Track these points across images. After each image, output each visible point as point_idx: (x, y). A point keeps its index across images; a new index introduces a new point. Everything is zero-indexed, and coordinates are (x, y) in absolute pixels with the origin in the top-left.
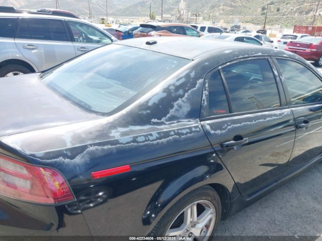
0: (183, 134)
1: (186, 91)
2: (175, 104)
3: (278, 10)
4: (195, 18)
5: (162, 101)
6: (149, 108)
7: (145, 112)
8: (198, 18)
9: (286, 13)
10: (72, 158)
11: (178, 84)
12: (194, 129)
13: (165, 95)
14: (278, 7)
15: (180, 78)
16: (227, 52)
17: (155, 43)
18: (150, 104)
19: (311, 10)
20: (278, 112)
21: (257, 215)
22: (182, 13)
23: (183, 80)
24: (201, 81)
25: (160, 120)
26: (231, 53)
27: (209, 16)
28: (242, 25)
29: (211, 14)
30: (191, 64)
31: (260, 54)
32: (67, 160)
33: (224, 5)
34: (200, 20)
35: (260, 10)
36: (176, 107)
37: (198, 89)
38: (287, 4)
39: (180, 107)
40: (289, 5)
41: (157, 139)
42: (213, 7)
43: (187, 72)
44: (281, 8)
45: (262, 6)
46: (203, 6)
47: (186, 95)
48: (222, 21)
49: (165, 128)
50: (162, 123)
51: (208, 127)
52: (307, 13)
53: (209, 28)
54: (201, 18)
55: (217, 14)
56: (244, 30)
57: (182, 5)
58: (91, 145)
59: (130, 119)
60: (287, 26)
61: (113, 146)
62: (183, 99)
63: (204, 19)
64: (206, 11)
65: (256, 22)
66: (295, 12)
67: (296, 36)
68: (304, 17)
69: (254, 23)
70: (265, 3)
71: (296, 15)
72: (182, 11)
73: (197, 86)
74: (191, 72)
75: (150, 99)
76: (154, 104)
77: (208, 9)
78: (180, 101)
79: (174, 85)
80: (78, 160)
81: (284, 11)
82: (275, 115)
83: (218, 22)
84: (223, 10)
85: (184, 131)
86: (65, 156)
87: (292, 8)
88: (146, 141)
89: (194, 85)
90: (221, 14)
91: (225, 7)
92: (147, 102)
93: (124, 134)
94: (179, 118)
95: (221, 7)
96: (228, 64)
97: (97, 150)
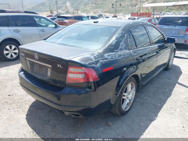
0: (125, 55)
1: (123, 39)
2: (120, 44)
3: (120, 5)
4: (77, 11)
5: (116, 43)
6: (113, 46)
7: (112, 48)
8: (78, 11)
9: (125, 6)
10: (96, 64)
11: (120, 36)
12: (128, 53)
13: (116, 41)
14: (120, 3)
15: (120, 34)
16: (131, 23)
17: (97, 22)
18: (113, 44)
19: (137, 4)
20: (151, 47)
21: (151, 86)
22: (68, 9)
23: (121, 35)
24: (126, 35)
25: (117, 50)
26: (132, 24)
27: (84, 10)
28: (103, 14)
29: (85, 9)
30: (121, 29)
31: (141, 24)
32: (95, 65)
33: (91, 3)
34: (79, 12)
35: (111, 5)
36: (121, 45)
37: (126, 38)
38: (125, 1)
39: (122, 45)
40: (125, 2)
41: (118, 57)
42: (85, 5)
43: (121, 31)
44: (122, 4)
45: (112, 3)
46: (80, 4)
47: (123, 40)
48: (92, 12)
49: (119, 53)
50: (118, 52)
51: (132, 52)
52: (135, 6)
53: (91, 16)
54: (80, 11)
55: (88, 8)
56: (105, 17)
57: (68, 4)
58: (100, 60)
59: (108, 50)
60: (126, 13)
61: (107, 60)
62: (123, 42)
63: (81, 12)
64: (81, 7)
65: (110, 12)
66: (129, 6)
67: (135, 18)
68: (134, 8)
69: (109, 13)
70: (113, 2)
71: (130, 7)
72: (68, 8)
73: (126, 37)
74: (122, 31)
75: (112, 42)
76: (114, 44)
77: (83, 6)
78: (121, 43)
79: (118, 37)
80: (98, 65)
81: (123, 5)
82: (150, 48)
83: (89, 13)
84: (91, 6)
85: (125, 54)
86: (94, 64)
87: (128, 4)
88: (115, 58)
89: (124, 37)
90: (90, 9)
91: (92, 5)
92: (112, 43)
93: (108, 56)
94: (122, 50)
95: (90, 4)
96: (132, 28)
97: (102, 61)
